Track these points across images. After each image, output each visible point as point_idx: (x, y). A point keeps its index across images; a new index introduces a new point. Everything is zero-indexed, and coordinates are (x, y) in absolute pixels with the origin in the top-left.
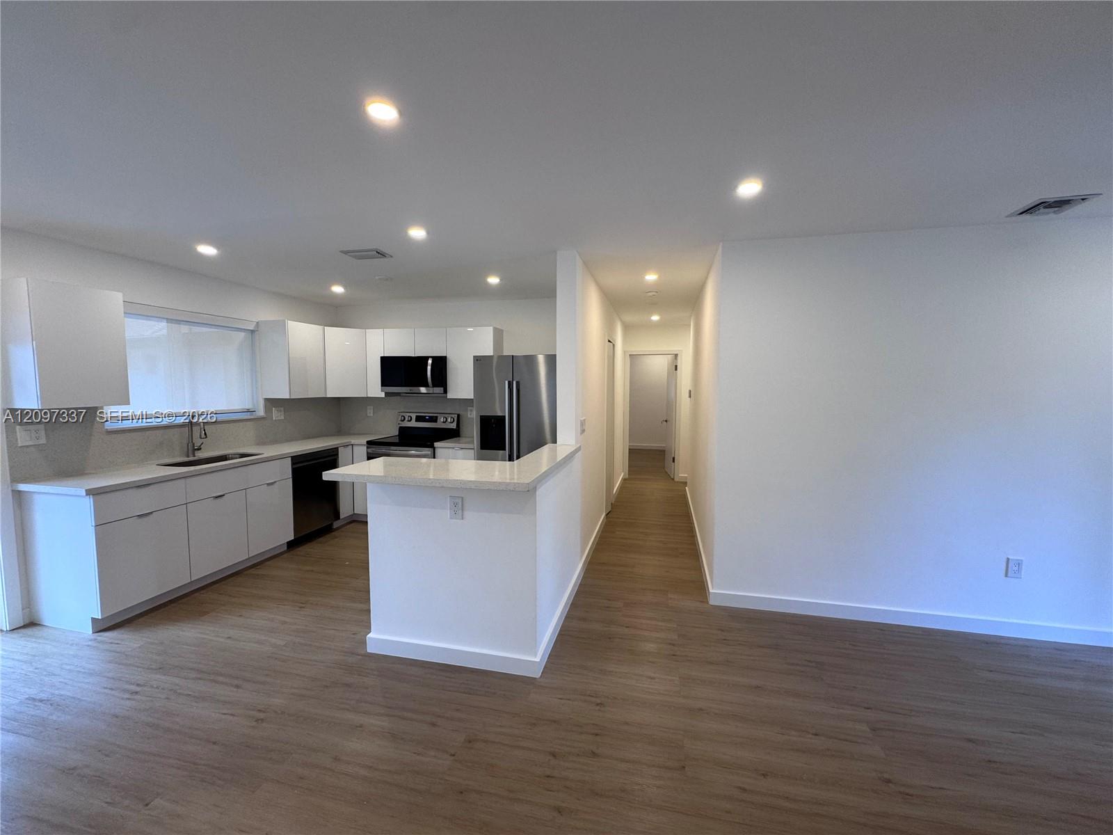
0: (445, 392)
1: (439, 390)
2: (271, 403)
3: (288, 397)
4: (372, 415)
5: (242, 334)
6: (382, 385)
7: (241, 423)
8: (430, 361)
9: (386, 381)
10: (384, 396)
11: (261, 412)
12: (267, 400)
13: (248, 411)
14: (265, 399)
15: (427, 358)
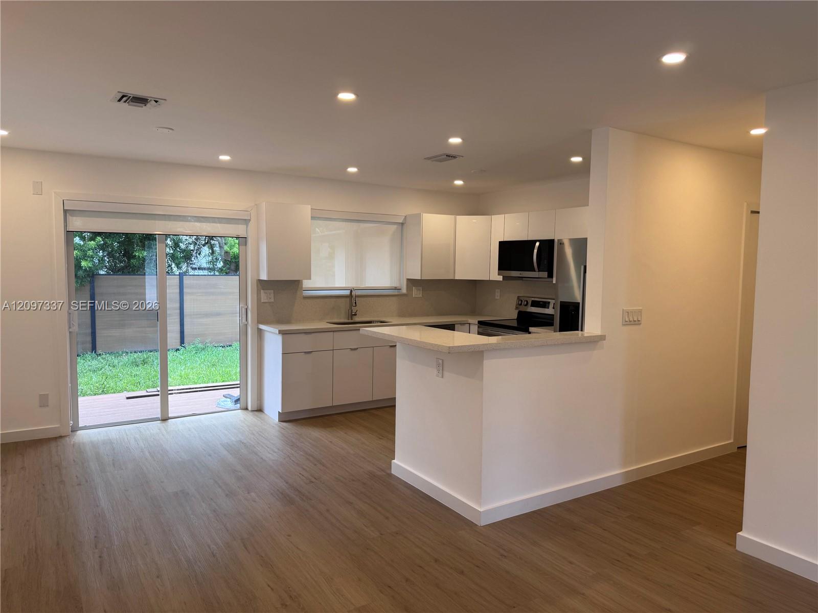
0: (550, 275)
1: (545, 274)
2: (412, 282)
3: (420, 278)
4: (499, 298)
5: (395, 227)
6: (499, 269)
7: (388, 298)
8: (537, 244)
9: (504, 265)
10: (502, 280)
11: (404, 291)
12: (409, 280)
13: (396, 289)
14: (408, 279)
15: (535, 242)
